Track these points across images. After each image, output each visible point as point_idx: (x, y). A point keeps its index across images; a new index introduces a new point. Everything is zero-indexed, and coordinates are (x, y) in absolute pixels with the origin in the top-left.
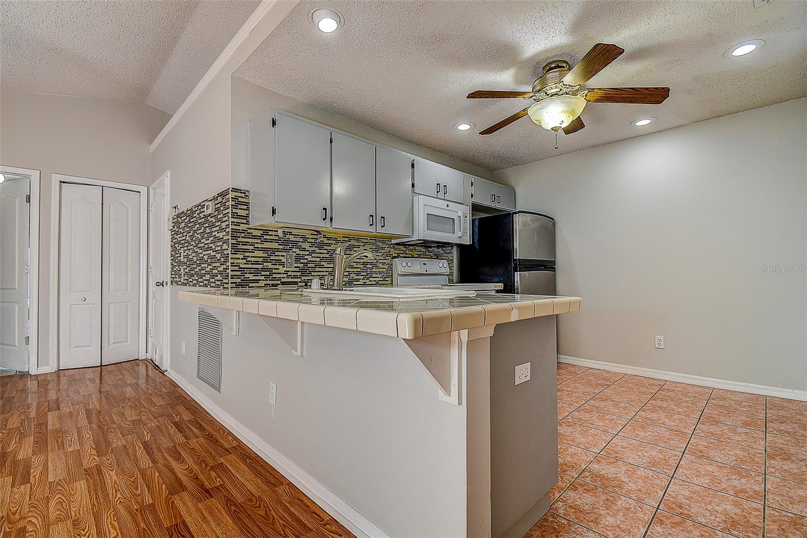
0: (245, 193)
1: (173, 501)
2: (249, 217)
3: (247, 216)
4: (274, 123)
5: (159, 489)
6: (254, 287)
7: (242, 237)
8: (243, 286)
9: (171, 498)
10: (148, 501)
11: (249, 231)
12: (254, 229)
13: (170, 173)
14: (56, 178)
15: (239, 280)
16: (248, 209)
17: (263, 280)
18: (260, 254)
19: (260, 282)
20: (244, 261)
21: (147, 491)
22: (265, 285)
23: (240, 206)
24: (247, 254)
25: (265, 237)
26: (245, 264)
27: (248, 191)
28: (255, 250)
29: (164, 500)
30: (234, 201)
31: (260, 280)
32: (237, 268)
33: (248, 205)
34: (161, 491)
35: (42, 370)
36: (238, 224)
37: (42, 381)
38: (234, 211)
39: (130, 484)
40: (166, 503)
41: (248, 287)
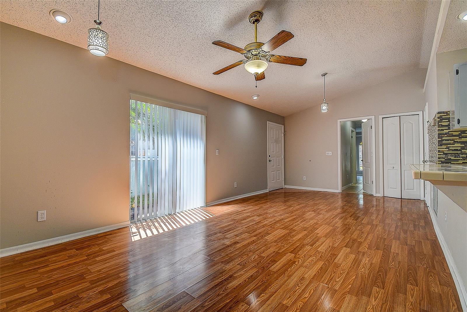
0: (447, 113)
1: (346, 297)
2: (450, 125)
3: (449, 125)
4: (457, 73)
5: (346, 286)
6: (454, 164)
7: (445, 137)
8: (446, 163)
9: (347, 294)
10: (337, 288)
11: (450, 133)
12: (454, 131)
13: (428, 104)
14: (381, 117)
15: (444, 160)
16: (449, 121)
17: (461, 160)
18: (459, 145)
19: (459, 161)
20: (447, 150)
21: (341, 282)
22: (463, 162)
23: (443, 121)
24: (449, 146)
25: (463, 135)
26: (448, 151)
27: (449, 111)
28: (455, 143)
29: (343, 293)
30: (439, 119)
31: (460, 160)
32: (442, 153)
33: (449, 119)
34: (346, 287)
35: (378, 195)
36: (442, 130)
37: (378, 199)
38: (439, 123)
39: (339, 273)
40: (342, 295)
41: (450, 163)
